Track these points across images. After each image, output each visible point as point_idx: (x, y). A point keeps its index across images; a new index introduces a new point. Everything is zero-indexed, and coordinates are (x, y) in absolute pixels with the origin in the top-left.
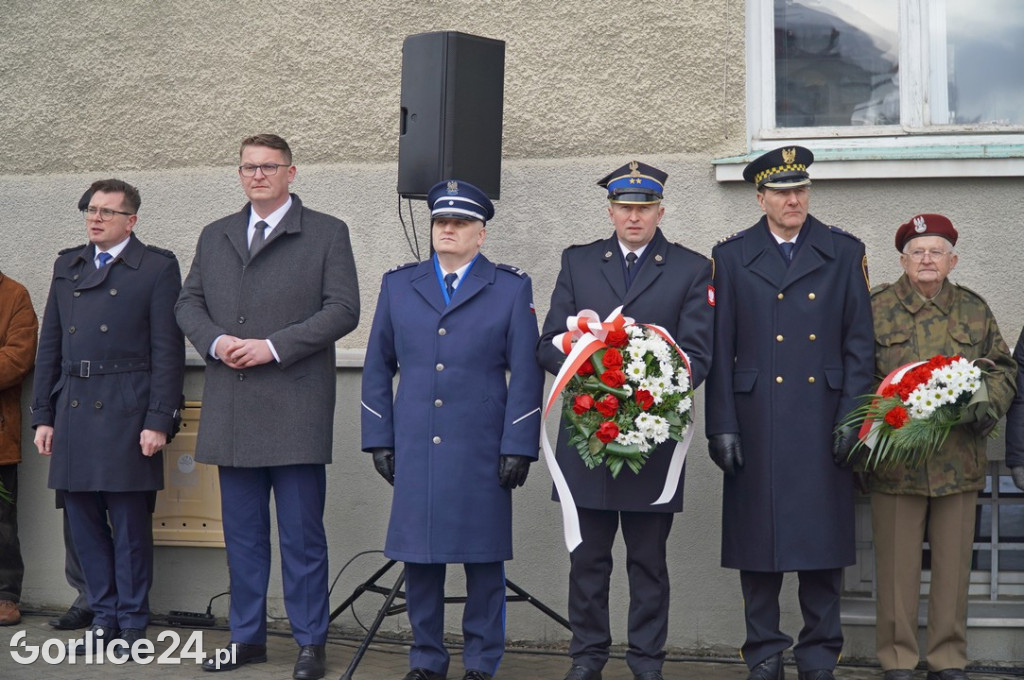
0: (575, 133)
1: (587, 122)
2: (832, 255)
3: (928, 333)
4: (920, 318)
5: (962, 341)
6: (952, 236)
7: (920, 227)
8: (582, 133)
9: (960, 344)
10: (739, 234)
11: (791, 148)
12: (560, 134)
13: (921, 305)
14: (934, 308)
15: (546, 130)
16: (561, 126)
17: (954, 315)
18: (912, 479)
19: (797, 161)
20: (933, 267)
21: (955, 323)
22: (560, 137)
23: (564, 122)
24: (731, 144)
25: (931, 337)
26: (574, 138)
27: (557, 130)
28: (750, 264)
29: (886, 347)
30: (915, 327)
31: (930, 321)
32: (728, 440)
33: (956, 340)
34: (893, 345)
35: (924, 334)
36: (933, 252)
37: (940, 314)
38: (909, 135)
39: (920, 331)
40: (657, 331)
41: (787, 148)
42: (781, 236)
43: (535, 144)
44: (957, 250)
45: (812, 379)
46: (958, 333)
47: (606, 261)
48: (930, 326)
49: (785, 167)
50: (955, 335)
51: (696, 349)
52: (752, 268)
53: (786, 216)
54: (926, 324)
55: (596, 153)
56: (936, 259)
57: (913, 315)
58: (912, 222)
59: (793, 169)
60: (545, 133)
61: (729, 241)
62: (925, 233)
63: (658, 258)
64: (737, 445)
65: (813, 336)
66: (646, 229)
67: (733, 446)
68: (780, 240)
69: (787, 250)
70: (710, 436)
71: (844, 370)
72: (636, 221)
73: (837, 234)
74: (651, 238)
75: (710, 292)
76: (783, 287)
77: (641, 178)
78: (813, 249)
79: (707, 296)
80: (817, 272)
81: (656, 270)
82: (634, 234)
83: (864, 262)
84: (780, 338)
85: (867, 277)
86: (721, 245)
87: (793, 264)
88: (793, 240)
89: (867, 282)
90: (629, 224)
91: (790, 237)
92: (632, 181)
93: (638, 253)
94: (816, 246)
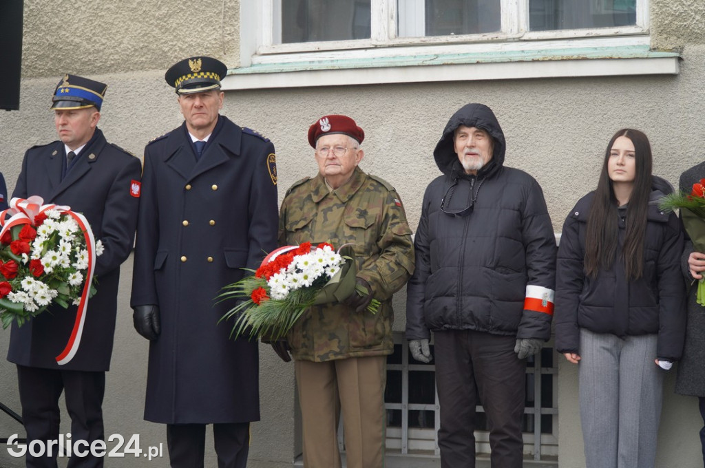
0: (112, 54)
1: (121, 43)
2: (237, 152)
3: (326, 219)
4: (323, 206)
5: (354, 225)
6: (358, 135)
7: (326, 127)
8: (117, 53)
9: (352, 228)
10: (167, 134)
11: (197, 59)
12: (101, 54)
13: (324, 195)
14: (335, 197)
15: (91, 51)
16: (102, 47)
17: (354, 204)
18: (306, 347)
19: (204, 69)
20: (337, 161)
21: (353, 209)
22: (101, 57)
23: (104, 44)
24: (228, 59)
25: (327, 223)
26: (111, 57)
27: (98, 51)
28: (168, 159)
29: (292, 232)
30: (316, 214)
31: (330, 209)
32: (147, 310)
33: (348, 225)
34: (297, 230)
35: (323, 220)
36: (337, 147)
37: (339, 202)
38: (376, 47)
39: (320, 218)
40: (75, 217)
41: (192, 59)
42: (195, 136)
43: (83, 63)
44: (362, 147)
45: (210, 258)
46: (354, 219)
47: (52, 158)
48: (329, 213)
49: (192, 75)
50: (348, 220)
51: (116, 234)
52: (169, 163)
53: (194, 117)
54: (325, 212)
55: (127, 70)
56: (339, 154)
57: (318, 204)
58: (318, 123)
59: (199, 77)
60: (90, 54)
61: (158, 140)
62: (330, 132)
63: (92, 156)
64: (154, 315)
65: (212, 222)
66: (74, 132)
67: (151, 316)
68: (194, 139)
69: (199, 148)
70: (133, 307)
71: (248, 252)
72: (64, 125)
73: (247, 134)
74: (87, 139)
75: (133, 185)
76: (190, 179)
77: (69, 88)
78: (220, 148)
79: (130, 189)
80: (222, 167)
81: (87, 167)
82: (64, 135)
83: (270, 159)
84: (185, 223)
85: (272, 172)
86: (151, 144)
87: (201, 160)
88: (206, 139)
89: (272, 176)
90: (60, 128)
91: (203, 136)
92: (62, 91)
93: (77, 152)
94: (224, 145)
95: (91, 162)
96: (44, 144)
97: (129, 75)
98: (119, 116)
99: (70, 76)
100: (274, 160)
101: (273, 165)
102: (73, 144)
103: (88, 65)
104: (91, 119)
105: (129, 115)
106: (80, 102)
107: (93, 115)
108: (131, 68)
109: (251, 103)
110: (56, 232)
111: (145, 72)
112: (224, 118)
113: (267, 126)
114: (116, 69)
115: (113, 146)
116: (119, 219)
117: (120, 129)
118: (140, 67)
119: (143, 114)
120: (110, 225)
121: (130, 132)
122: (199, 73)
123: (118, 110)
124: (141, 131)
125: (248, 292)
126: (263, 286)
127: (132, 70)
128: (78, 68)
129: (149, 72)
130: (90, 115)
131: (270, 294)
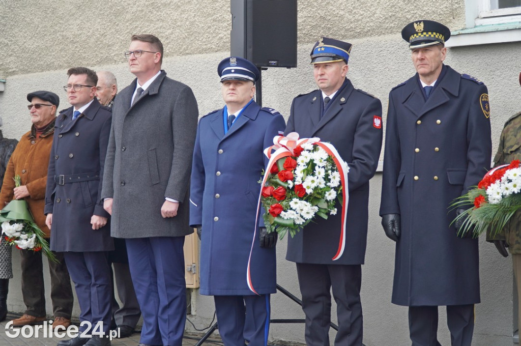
11: (420, 22)
18: (519, 243)
28: (405, 101)
41: (417, 22)
42: (424, 82)
45: (436, 177)
47: (313, 103)
52: (405, 104)
61: (398, 87)
63: (343, 100)
64: (396, 221)
65: (437, 149)
66: (330, 80)
67: (393, 222)
68: (424, 85)
69: (427, 91)
70: (381, 215)
71: (466, 171)
72: (322, 75)
73: (465, 79)
74: (339, 86)
75: (375, 120)
76: (419, 116)
77: (324, 47)
78: (442, 90)
79: (373, 123)
80: (444, 105)
81: (339, 108)
82: (322, 83)
83: (482, 98)
84: (417, 150)
85: (485, 108)
86: (394, 89)
87: (428, 101)
88: (433, 85)
89: (484, 111)
90: (319, 77)
91: (430, 82)
92: (319, 50)
93: (331, 97)
94: (445, 88)
95: (342, 104)
96: (306, 93)
97: (382, 38)
98: (375, 69)
99: (324, 38)
100: (486, 98)
101: (486, 103)
102: (328, 89)
103: (351, 32)
104: (342, 71)
105: (383, 68)
106: (333, 57)
107: (343, 67)
108: (383, 32)
109: (476, 56)
110: (312, 161)
111: (394, 35)
112: (448, 67)
113: (488, 73)
114: (372, 34)
115: (359, 91)
116: (367, 147)
117: (376, 80)
118: (389, 31)
119: (394, 67)
120: (358, 151)
121: (384, 82)
122: (422, 33)
123: (375, 65)
124: (393, 81)
125: (472, 200)
126: (482, 194)
127: (384, 34)
128: (343, 34)
129: (397, 35)
130: (341, 67)
131: (488, 200)
